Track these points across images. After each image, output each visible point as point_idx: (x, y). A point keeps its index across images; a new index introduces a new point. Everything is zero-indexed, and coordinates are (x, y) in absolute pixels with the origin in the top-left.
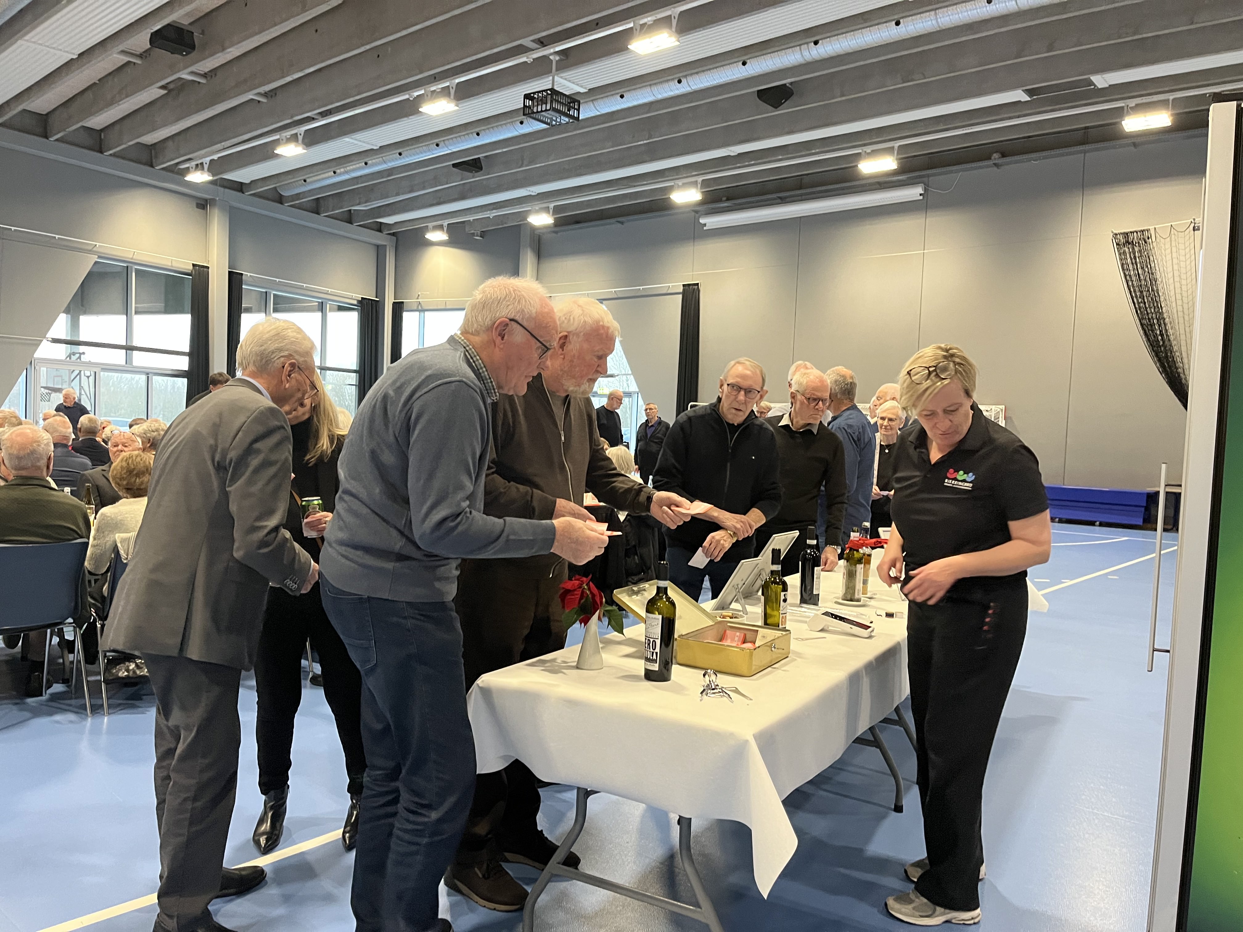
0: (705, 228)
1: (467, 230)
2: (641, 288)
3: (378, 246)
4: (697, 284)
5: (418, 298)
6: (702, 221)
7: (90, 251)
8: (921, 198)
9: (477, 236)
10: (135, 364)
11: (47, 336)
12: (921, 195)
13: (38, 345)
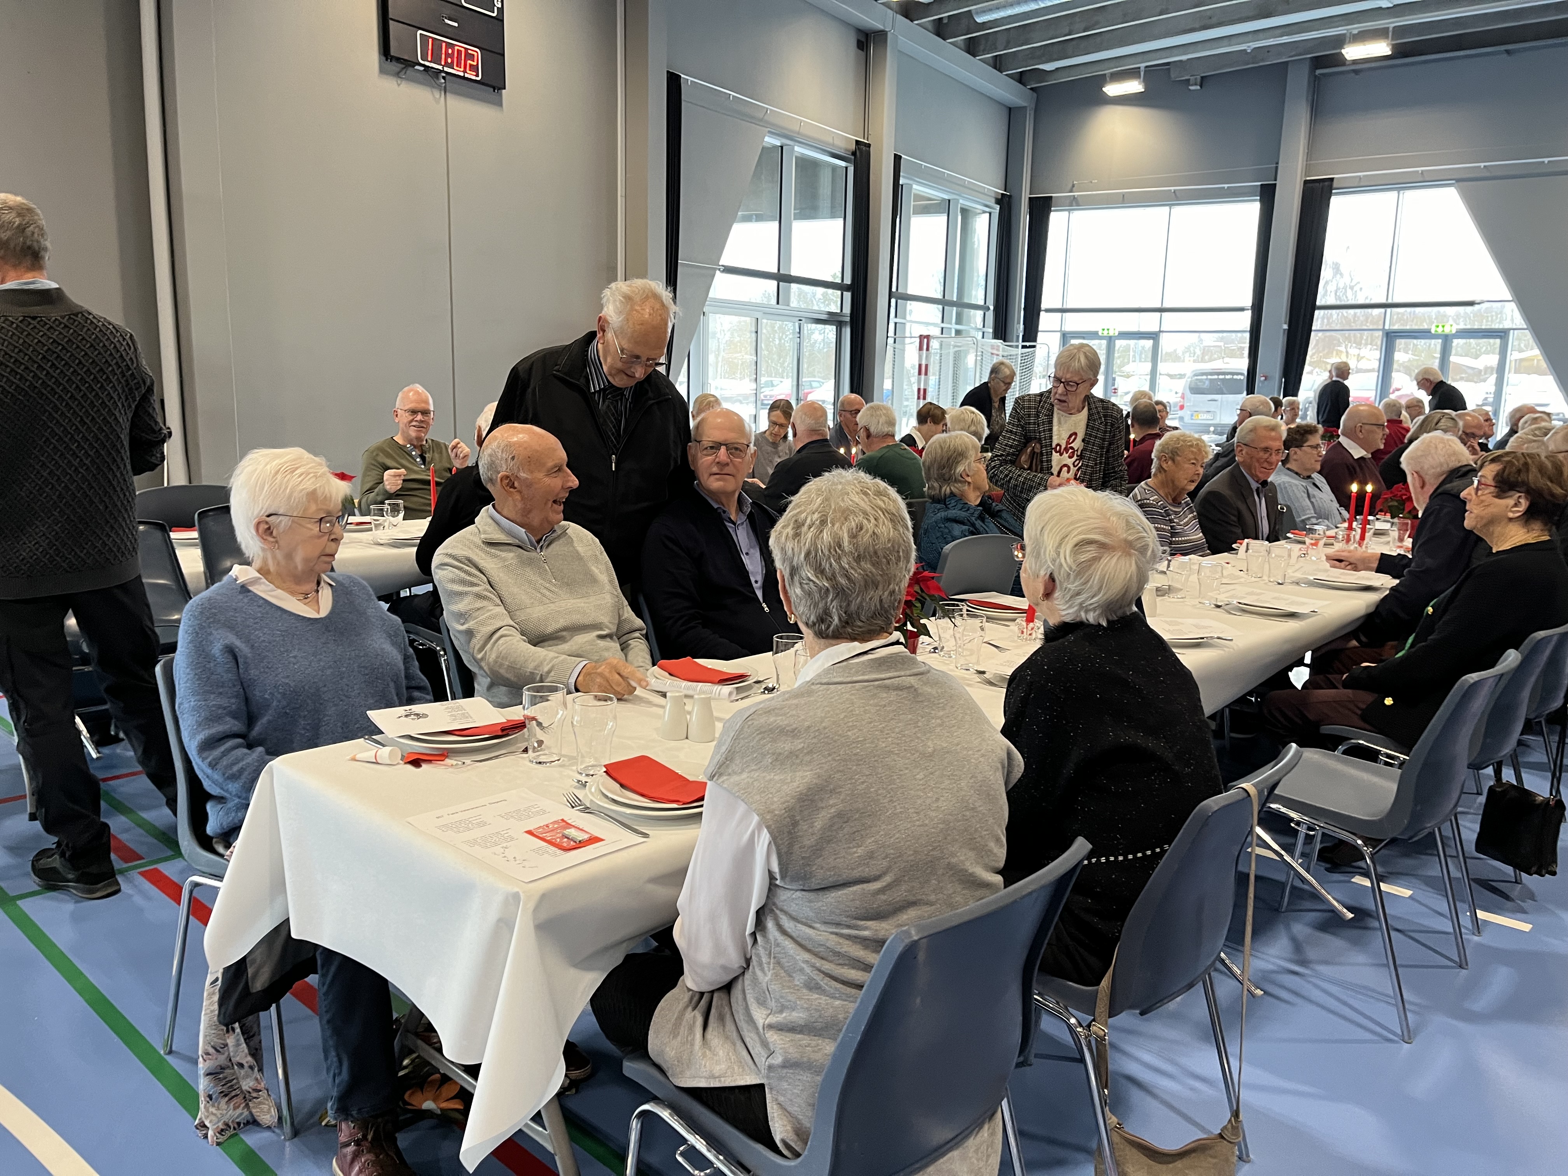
1: (1173, 76)
3: (1010, 109)
5: (1071, 191)
7: (761, 120)
9: (1196, 84)
10: (794, 303)
11: (721, 263)
13: (714, 276)
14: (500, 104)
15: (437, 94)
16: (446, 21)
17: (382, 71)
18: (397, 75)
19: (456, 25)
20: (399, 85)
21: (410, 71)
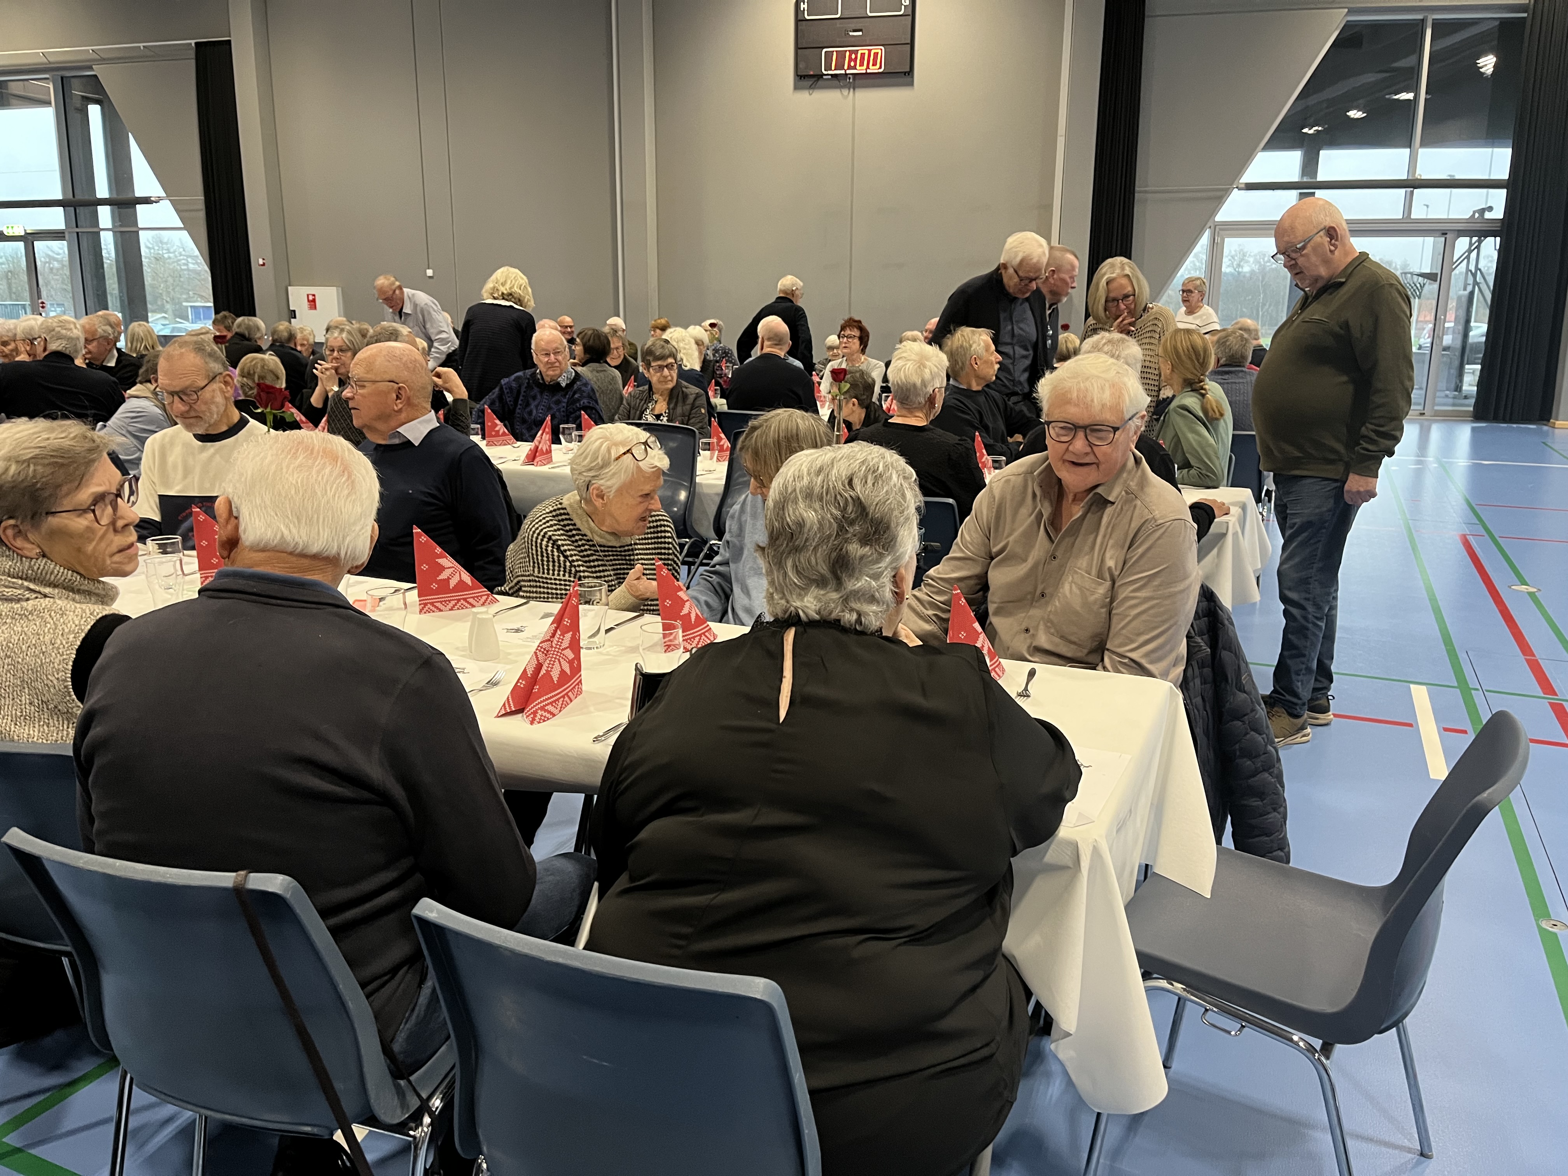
10: (1420, 214)
11: (1240, 181)
14: (911, 84)
15: (845, 92)
16: (851, 34)
17: (796, 88)
18: (811, 87)
19: (860, 33)
20: (810, 94)
21: (820, 82)
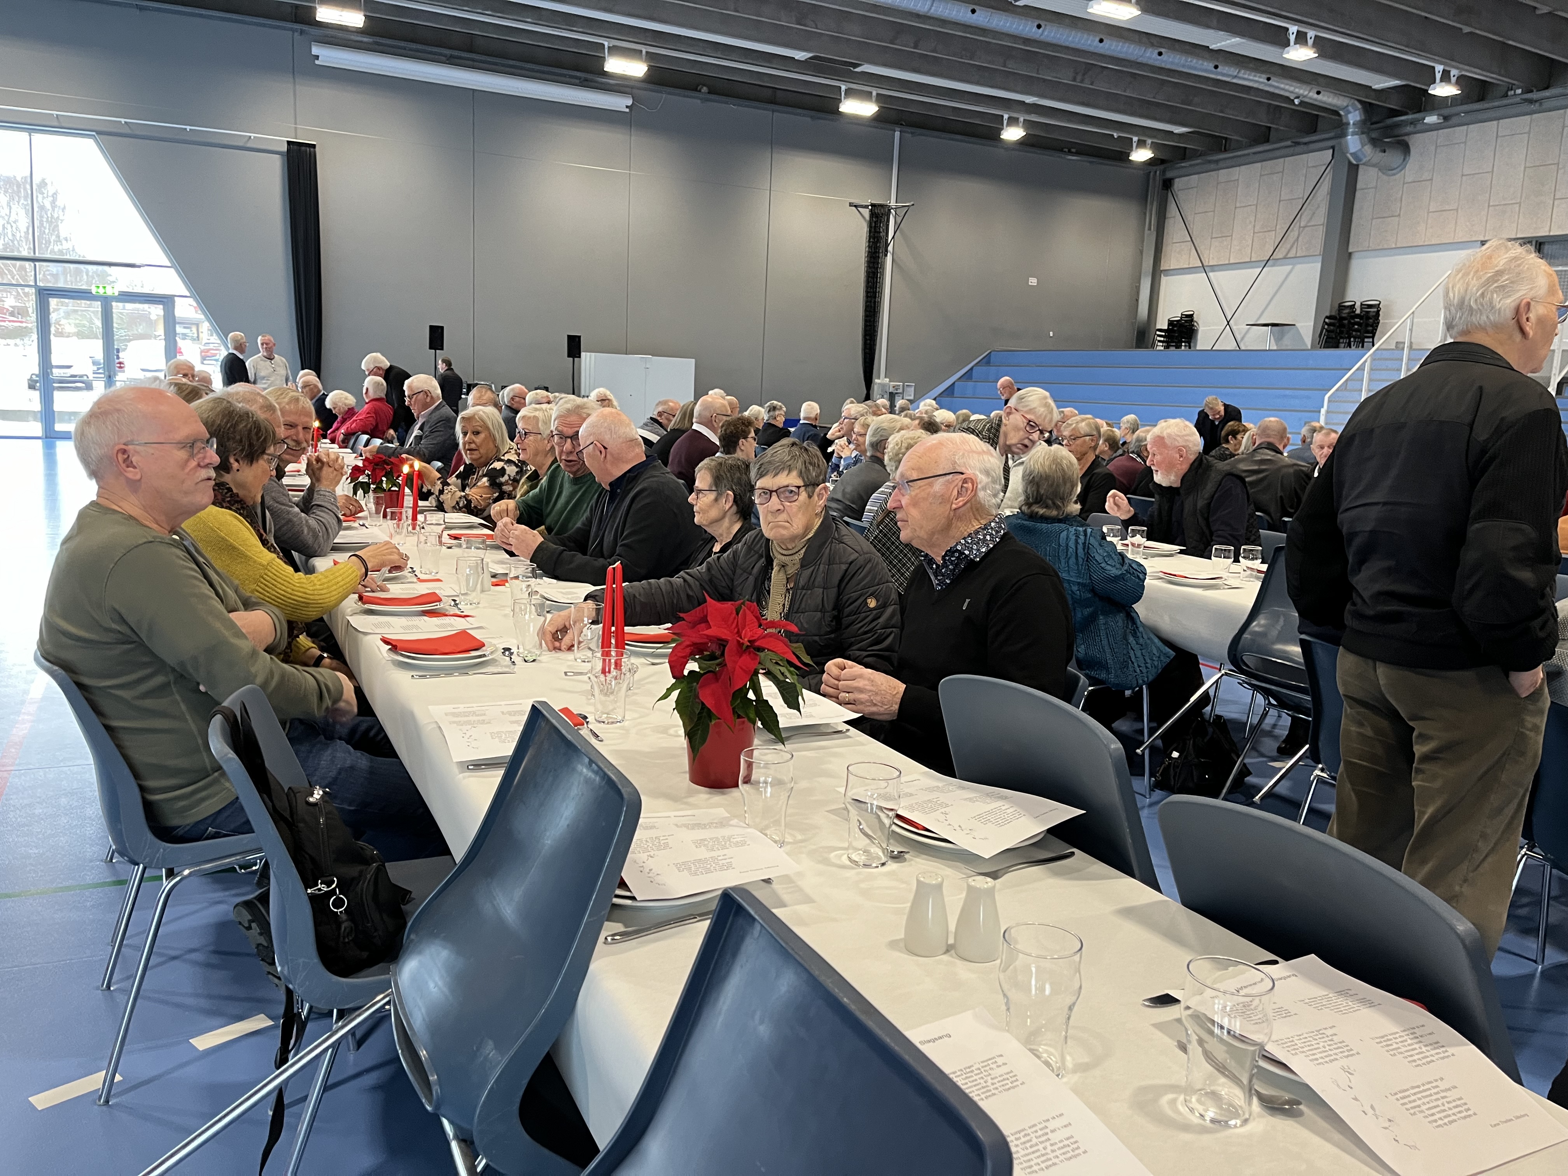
0: (317, 62)
2: (188, 128)
4: (314, 146)
6: (315, 50)
8: (627, 110)
12: (627, 107)
